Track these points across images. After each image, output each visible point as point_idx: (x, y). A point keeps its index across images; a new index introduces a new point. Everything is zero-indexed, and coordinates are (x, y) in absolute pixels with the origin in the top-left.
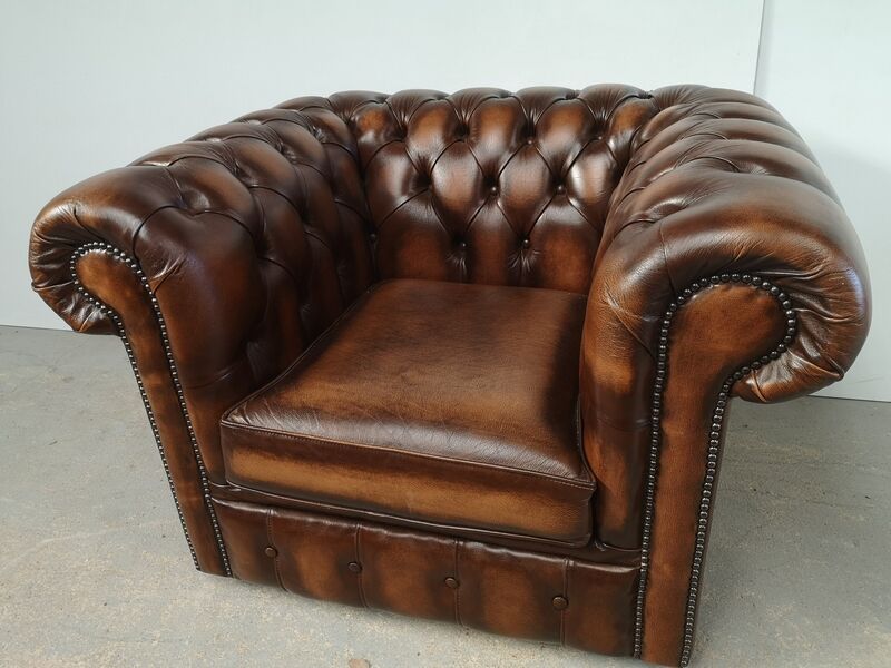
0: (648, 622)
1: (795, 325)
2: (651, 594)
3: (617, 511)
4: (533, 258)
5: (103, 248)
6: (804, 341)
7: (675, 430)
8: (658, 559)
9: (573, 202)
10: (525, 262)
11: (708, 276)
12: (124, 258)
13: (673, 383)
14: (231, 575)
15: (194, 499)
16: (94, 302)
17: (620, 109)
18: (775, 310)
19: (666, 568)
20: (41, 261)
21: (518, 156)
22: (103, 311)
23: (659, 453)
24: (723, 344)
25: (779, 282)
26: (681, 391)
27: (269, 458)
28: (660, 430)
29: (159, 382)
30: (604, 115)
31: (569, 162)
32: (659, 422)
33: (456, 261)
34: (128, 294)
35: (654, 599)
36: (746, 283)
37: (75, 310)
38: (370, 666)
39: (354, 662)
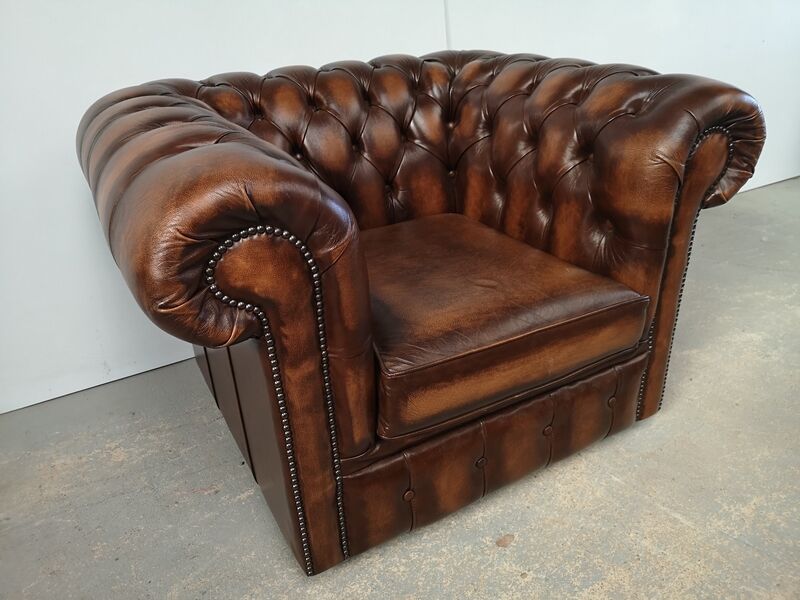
1: (733, 153)
2: (654, 365)
4: (400, 197)
5: (261, 232)
7: (680, 241)
8: (660, 337)
9: (417, 141)
11: (704, 132)
12: (287, 238)
14: (348, 557)
15: (329, 486)
16: (235, 305)
18: (728, 144)
20: (180, 270)
22: (248, 311)
25: (731, 126)
26: (686, 212)
27: (442, 388)
28: (670, 245)
32: (671, 240)
34: (295, 275)
36: (719, 131)
37: (218, 320)
38: (513, 536)
39: (501, 543)
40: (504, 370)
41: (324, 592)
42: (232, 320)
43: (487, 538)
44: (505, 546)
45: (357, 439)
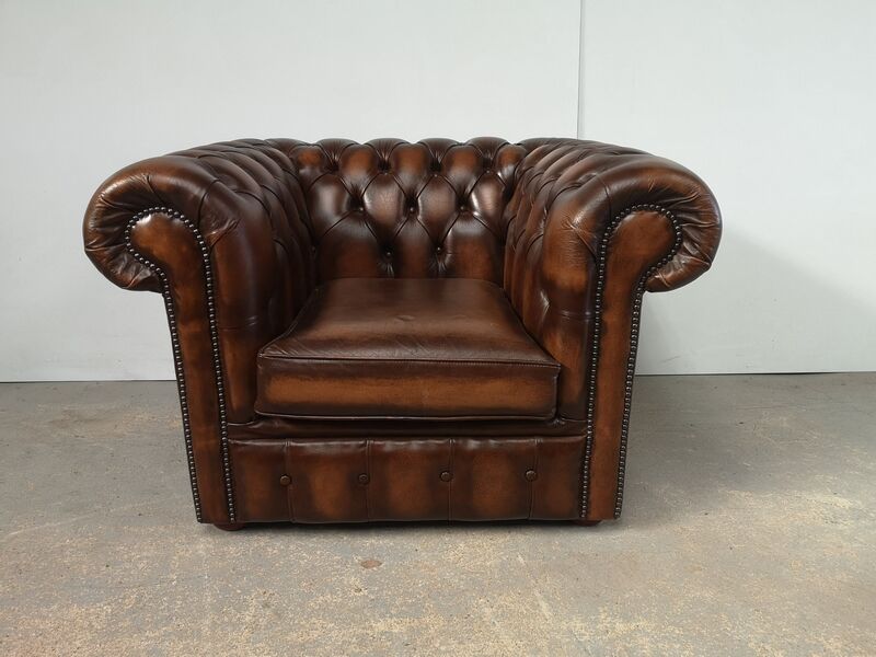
0: (593, 481)
1: (681, 236)
2: (596, 454)
3: (575, 386)
4: (447, 260)
5: (164, 212)
6: (686, 245)
7: (612, 318)
8: (601, 424)
9: (476, 214)
10: (440, 264)
11: (630, 207)
12: (183, 220)
13: (610, 283)
15: (213, 442)
16: (143, 262)
17: (501, 150)
18: (669, 226)
19: (607, 431)
20: (102, 225)
21: (430, 184)
22: (151, 269)
23: (599, 339)
24: (642, 249)
25: (671, 207)
26: (616, 288)
28: (601, 321)
29: (198, 330)
30: (490, 156)
31: (469, 189)
32: (600, 315)
33: (384, 266)
35: (598, 460)
36: (652, 210)
37: (126, 269)
38: (381, 564)
40: (372, 385)
42: (137, 272)
43: (360, 558)
44: (367, 567)
45: (234, 404)
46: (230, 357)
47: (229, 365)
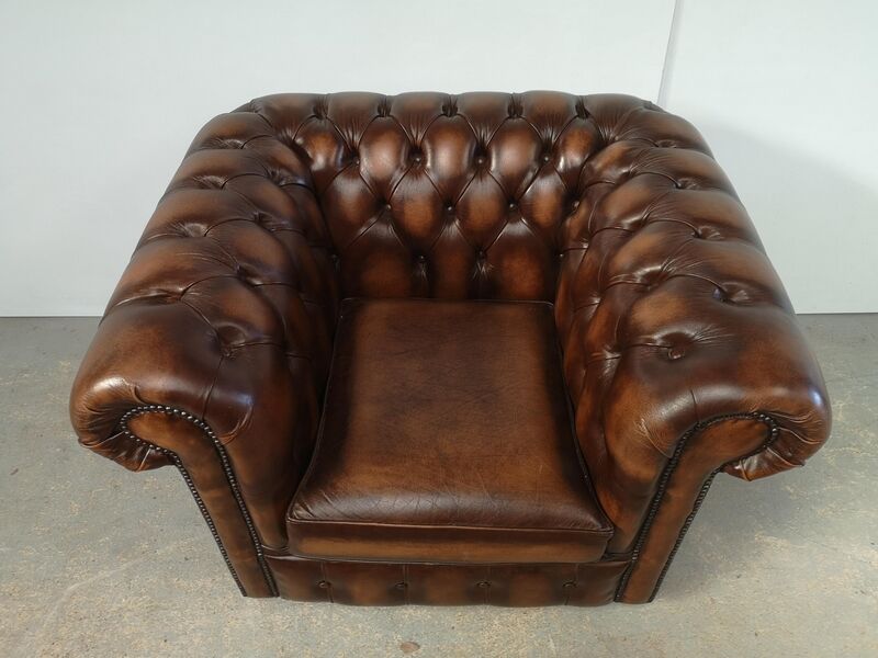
1: (777, 436)
3: (626, 540)
4: (489, 269)
5: (162, 410)
10: (482, 271)
11: (725, 417)
12: (185, 417)
14: (278, 595)
15: (250, 559)
16: (147, 446)
22: (158, 451)
23: (661, 504)
27: (337, 541)
28: (665, 495)
29: (218, 494)
30: (550, 134)
32: (665, 491)
34: (192, 442)
38: (419, 647)
39: (405, 647)
41: (256, 608)
42: (142, 456)
43: (399, 636)
44: (406, 652)
46: (257, 516)
47: (257, 522)
